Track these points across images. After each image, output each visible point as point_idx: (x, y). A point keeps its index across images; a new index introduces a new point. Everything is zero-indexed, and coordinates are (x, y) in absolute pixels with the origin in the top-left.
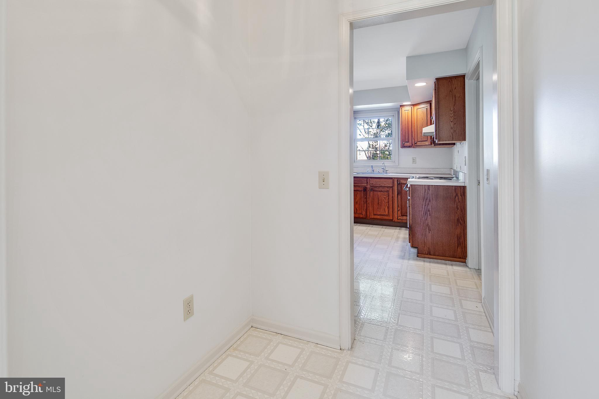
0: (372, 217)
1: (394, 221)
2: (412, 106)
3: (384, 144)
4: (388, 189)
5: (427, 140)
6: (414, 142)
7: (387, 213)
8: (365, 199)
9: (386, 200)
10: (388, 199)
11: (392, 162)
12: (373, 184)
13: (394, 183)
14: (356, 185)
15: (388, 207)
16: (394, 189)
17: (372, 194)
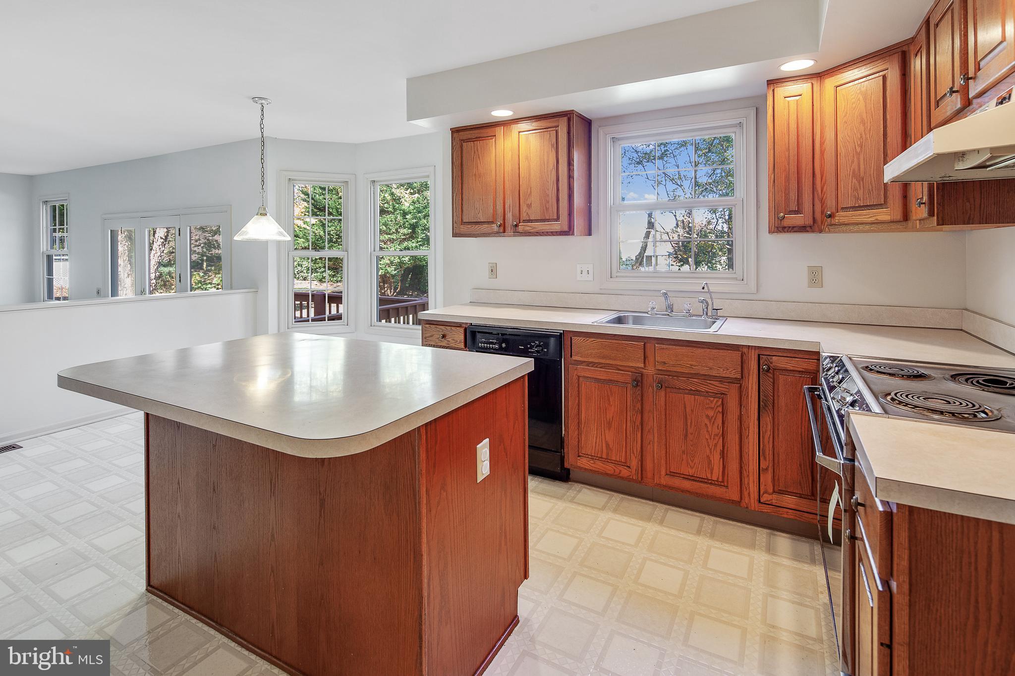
0: (663, 482)
1: (743, 504)
2: (815, 81)
3: (707, 219)
4: (723, 388)
5: (885, 201)
6: (822, 212)
7: (716, 474)
8: (639, 416)
9: (716, 425)
10: (723, 423)
11: (736, 279)
12: (665, 363)
13: (745, 366)
14: (608, 362)
15: (723, 452)
16: (747, 388)
17: (663, 399)
